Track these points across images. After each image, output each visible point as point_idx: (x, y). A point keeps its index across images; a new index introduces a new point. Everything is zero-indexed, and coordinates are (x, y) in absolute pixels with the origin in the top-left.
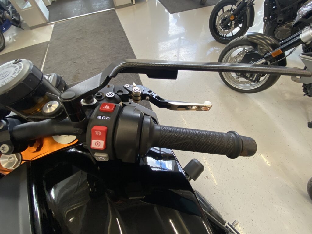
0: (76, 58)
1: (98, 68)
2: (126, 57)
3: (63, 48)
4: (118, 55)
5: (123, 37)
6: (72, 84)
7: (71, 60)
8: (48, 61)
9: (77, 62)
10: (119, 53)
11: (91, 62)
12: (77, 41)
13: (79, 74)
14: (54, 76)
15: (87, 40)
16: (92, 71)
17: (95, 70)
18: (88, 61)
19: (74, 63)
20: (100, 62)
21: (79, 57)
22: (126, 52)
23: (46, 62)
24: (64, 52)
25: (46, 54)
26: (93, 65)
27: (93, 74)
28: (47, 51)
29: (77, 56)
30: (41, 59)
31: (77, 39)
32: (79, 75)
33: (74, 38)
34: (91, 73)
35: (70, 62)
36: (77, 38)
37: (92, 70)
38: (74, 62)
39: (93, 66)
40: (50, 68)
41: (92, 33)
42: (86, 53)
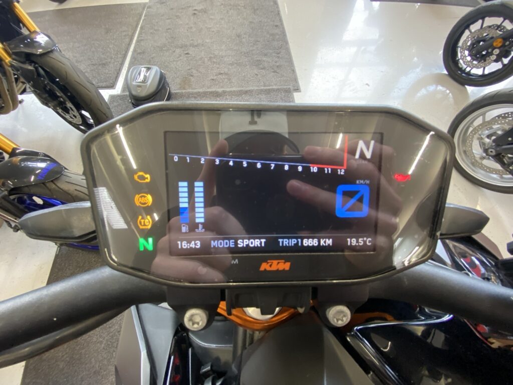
0: (190, 46)
1: (226, 74)
2: (278, 64)
3: (169, 21)
4: (264, 59)
5: (276, 26)
6: (178, 93)
7: (181, 48)
8: (141, 40)
9: (191, 53)
10: (266, 55)
11: (215, 60)
12: (195, 14)
13: (192, 76)
14: (156, 71)
15: (212, 17)
16: (215, 78)
17: (220, 76)
18: (210, 58)
19: (186, 54)
20: (232, 64)
21: (196, 46)
22: (278, 55)
23: (138, 41)
24: (169, 29)
25: (139, 26)
26: (218, 66)
27: (217, 82)
28: (141, 21)
29: (192, 41)
30: (130, 34)
31: (195, 10)
32: (192, 79)
33: (190, 6)
34: (213, 80)
35: (178, 51)
36: (195, 8)
37: (216, 75)
38: (187, 52)
39: (218, 68)
40: (144, 52)
41: (222, 4)
42: (207, 41)
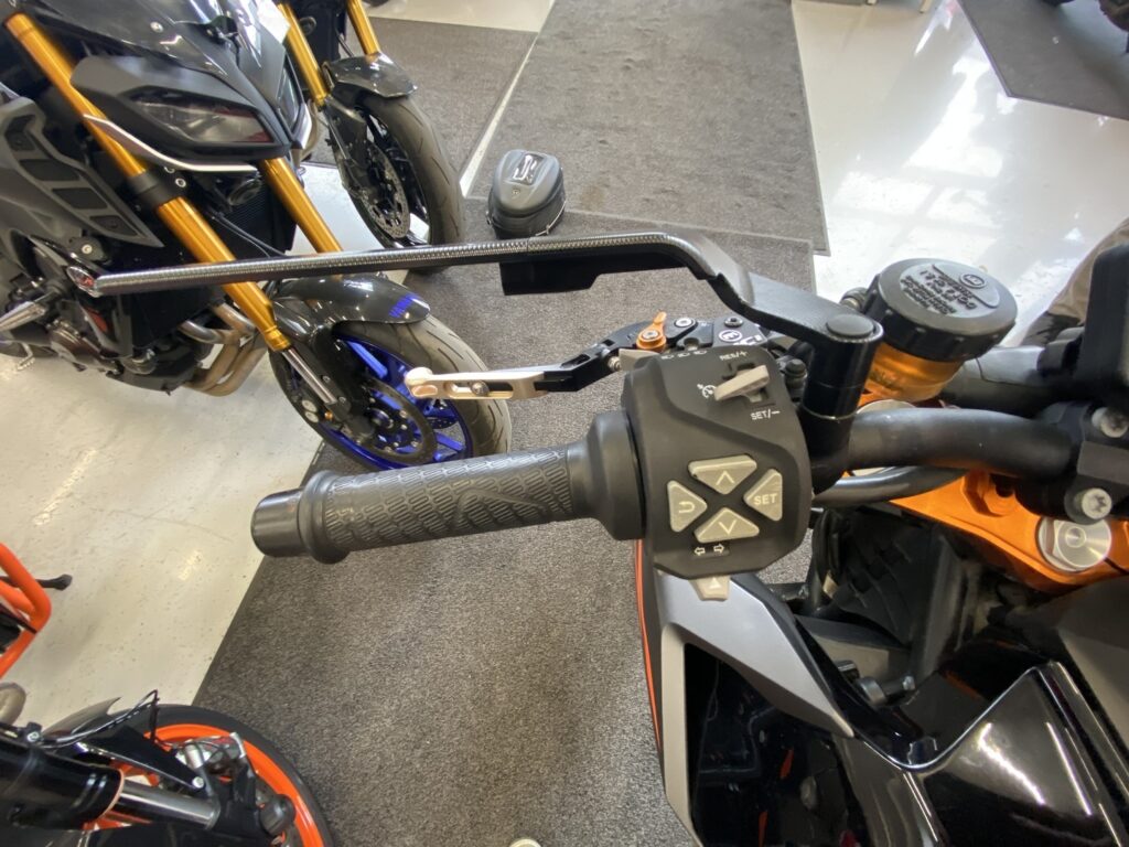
0: (610, 128)
1: (675, 193)
2: (786, 192)
3: (575, 74)
4: (759, 176)
5: (793, 115)
6: (577, 214)
7: (593, 128)
8: (518, 103)
9: (609, 140)
10: (763, 170)
11: (656, 163)
12: (628, 68)
13: (607, 186)
15: (661, 79)
16: (652, 197)
17: (663, 196)
18: (648, 157)
19: (601, 142)
20: (689, 177)
21: (622, 130)
22: (789, 174)
23: (512, 103)
24: (574, 89)
25: (518, 76)
26: (660, 175)
27: (655, 207)
28: (522, 66)
29: (615, 120)
30: (498, 87)
31: (629, 60)
32: (607, 193)
33: (619, 53)
34: (648, 200)
35: (585, 134)
36: (631, 57)
37: (655, 193)
38: (601, 139)
39: (661, 180)
40: (520, 126)
41: (684, 57)
42: (646, 123)
